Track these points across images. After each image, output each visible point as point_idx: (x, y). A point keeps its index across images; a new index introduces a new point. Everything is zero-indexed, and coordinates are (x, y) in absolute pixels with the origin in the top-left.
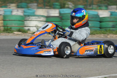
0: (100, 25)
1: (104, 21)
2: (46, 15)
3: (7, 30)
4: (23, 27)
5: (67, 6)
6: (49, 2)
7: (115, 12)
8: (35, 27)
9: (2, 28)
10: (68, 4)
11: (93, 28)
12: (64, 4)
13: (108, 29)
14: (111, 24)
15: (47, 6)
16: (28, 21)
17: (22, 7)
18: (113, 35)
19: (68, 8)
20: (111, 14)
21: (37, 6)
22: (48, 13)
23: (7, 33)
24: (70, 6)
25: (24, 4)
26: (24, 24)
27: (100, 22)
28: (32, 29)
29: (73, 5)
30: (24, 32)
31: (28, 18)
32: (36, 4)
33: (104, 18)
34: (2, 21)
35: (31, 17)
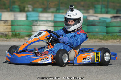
0: (107, 31)
1: (110, 26)
3: (16, 35)
4: (31, 32)
9: (10, 34)
11: (100, 33)
13: (115, 34)
14: (117, 29)
23: (17, 38)
26: (32, 29)
27: (107, 27)
31: (36, 23)
33: (110, 23)
34: (11, 26)
35: (39, 22)
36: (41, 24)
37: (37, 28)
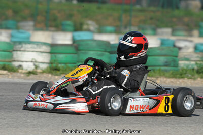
2: (49, 41)
4: (10, 62)
5: (85, 27)
6: (55, 20)
7: (168, 40)
8: (32, 62)
10: (87, 24)
12: (82, 24)
13: (158, 68)
14: (162, 59)
15: (51, 26)
16: (19, 53)
17: (7, 28)
18: (165, 79)
19: (89, 30)
20: (162, 43)
21: (35, 26)
22: (53, 38)
24: (92, 28)
25: (10, 23)
26: (12, 56)
28: (25, 65)
29: (97, 26)
30: (12, 70)
31: (20, 46)
32: (31, 23)
33: (151, 50)
35: (24, 45)
36: (28, 48)
37: (21, 54)
